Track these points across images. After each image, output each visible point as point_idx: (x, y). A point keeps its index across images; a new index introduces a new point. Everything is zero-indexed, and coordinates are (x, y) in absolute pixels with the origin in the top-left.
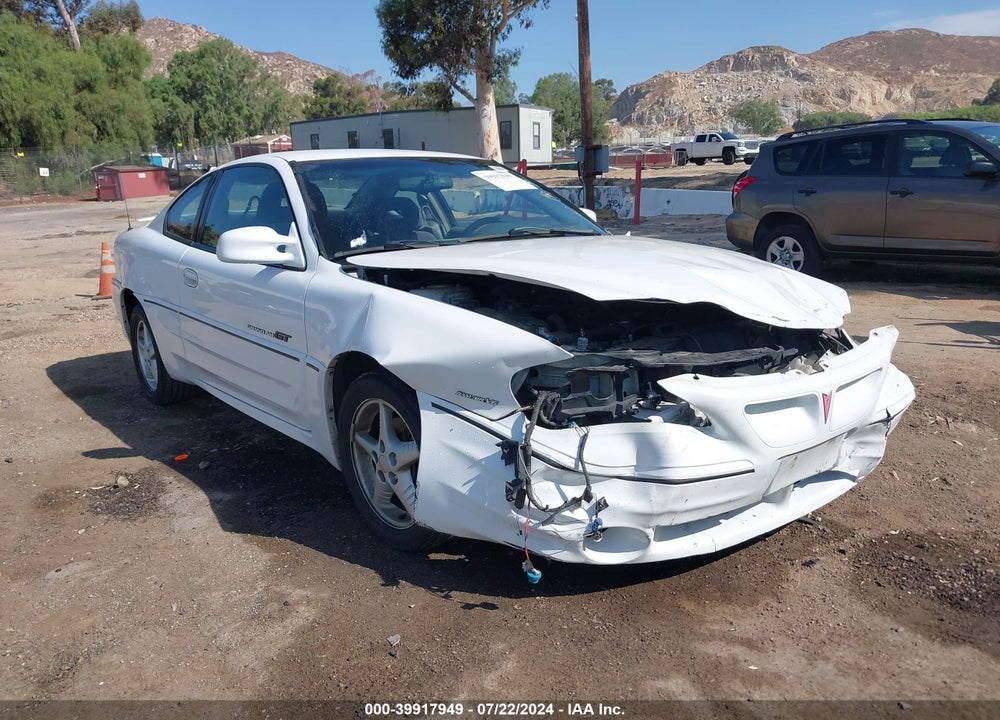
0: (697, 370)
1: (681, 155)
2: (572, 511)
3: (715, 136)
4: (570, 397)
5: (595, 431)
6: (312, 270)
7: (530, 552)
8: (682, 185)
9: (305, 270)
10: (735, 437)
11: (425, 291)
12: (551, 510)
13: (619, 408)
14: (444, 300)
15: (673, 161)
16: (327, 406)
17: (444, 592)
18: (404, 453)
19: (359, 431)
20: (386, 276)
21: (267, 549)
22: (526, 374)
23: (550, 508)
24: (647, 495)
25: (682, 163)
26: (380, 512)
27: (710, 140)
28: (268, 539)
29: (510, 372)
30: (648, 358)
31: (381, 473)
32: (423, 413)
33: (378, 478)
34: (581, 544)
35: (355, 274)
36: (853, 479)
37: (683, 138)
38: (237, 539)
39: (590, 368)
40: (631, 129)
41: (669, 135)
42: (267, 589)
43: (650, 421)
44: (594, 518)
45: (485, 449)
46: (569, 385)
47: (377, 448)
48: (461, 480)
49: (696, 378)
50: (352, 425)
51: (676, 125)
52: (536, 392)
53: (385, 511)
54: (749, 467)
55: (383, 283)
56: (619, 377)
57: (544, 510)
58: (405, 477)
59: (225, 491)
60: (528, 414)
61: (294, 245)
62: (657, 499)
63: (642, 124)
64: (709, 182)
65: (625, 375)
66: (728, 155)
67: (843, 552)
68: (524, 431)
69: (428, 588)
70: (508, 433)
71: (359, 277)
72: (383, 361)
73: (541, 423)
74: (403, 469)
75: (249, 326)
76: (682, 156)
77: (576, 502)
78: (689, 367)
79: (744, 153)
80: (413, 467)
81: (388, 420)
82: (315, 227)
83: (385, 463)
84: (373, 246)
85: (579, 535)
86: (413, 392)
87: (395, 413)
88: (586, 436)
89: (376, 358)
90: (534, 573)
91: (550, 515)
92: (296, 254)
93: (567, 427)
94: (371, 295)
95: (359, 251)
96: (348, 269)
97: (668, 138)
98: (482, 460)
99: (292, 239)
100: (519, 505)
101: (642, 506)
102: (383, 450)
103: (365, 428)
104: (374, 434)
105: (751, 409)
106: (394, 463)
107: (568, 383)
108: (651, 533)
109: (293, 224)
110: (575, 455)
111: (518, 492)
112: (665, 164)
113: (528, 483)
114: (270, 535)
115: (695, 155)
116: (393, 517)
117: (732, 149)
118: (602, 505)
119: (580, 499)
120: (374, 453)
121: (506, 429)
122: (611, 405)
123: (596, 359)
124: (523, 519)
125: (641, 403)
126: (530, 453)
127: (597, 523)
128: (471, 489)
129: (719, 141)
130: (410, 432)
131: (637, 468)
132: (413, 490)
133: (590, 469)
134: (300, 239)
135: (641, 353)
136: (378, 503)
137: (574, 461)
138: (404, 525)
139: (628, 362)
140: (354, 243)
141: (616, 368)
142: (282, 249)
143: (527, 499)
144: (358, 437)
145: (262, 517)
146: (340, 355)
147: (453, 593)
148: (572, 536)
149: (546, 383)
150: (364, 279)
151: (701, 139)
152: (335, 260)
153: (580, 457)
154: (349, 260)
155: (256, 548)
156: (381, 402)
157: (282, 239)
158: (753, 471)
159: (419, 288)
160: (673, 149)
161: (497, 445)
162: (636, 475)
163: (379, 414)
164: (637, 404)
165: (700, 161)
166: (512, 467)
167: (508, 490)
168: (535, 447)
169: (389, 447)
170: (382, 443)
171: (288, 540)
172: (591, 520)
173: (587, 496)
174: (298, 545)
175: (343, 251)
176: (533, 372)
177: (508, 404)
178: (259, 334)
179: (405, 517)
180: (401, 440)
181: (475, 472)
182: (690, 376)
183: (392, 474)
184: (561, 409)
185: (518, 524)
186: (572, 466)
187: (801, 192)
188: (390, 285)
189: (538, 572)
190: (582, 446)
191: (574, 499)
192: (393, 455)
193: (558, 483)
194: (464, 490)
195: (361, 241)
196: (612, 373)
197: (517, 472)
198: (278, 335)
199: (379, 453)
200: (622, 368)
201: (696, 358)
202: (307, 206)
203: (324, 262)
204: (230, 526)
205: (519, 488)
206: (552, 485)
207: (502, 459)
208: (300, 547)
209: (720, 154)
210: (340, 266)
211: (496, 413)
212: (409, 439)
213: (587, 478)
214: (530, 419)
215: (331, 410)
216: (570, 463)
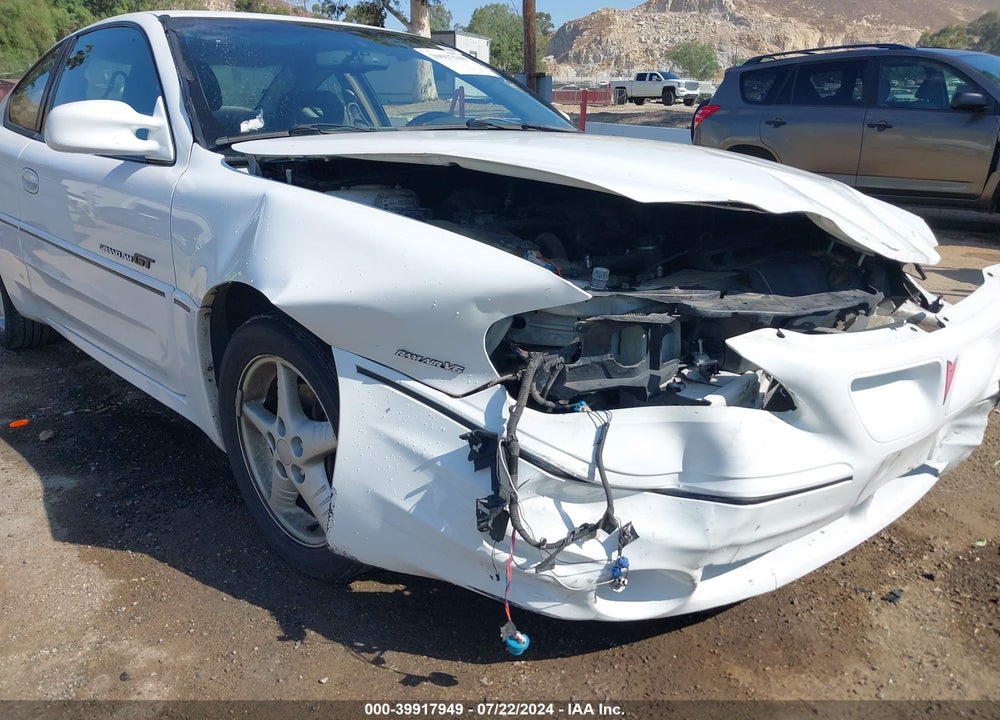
0: (782, 323)
1: (621, 93)
2: (580, 545)
3: (655, 74)
4: (579, 363)
5: (621, 418)
6: (184, 163)
7: (513, 608)
8: (626, 120)
9: (172, 163)
10: (831, 428)
11: (346, 193)
12: (551, 546)
13: (655, 380)
14: (377, 205)
15: (612, 100)
16: (204, 363)
17: (373, 652)
18: (315, 438)
19: (248, 400)
20: (288, 171)
21: (112, 571)
22: (507, 326)
23: (548, 542)
24: (699, 520)
25: (621, 102)
26: (282, 519)
27: (650, 79)
28: (116, 554)
29: (483, 321)
30: (705, 303)
31: (279, 464)
32: (341, 380)
33: (277, 472)
34: (592, 594)
35: (245, 170)
36: (934, 472)
37: (621, 79)
38: (70, 552)
39: (616, 318)
40: (568, 67)
41: (605, 75)
42: (98, 647)
43: (707, 403)
44: (615, 556)
45: (443, 442)
46: (579, 344)
47: (274, 429)
48: (403, 490)
49: (780, 335)
50: (239, 393)
51: (612, 66)
52: (525, 354)
53: (287, 516)
54: (845, 472)
55: (284, 180)
56: (657, 331)
57: (539, 546)
58: (316, 473)
59: (68, 474)
60: (514, 388)
61: (159, 128)
62: (717, 525)
63: (579, 63)
64: (653, 119)
65: (666, 329)
66: (668, 95)
67: (931, 577)
68: (506, 415)
69: (348, 643)
70: (479, 419)
71: (251, 173)
72: (277, 298)
73: (533, 404)
74: (313, 461)
75: (101, 246)
76: (622, 95)
77: (588, 531)
78: (767, 317)
79: (685, 93)
80: (329, 459)
81: (290, 386)
82: (190, 103)
83: (285, 450)
84: (274, 131)
85: (590, 581)
86: (327, 349)
87: (299, 378)
88: (605, 426)
89: (267, 292)
90: (518, 640)
91: (549, 554)
92: (162, 143)
93: (572, 410)
94: (264, 195)
95: (253, 135)
96: (236, 162)
97: (603, 77)
98: (437, 459)
99: (158, 120)
100: (497, 535)
101: (691, 538)
102: (283, 432)
103: (258, 397)
104: (271, 407)
105: (860, 384)
106: (300, 453)
107: (577, 340)
108: (698, 574)
109: (160, 99)
110: (590, 458)
111: (497, 515)
112: (604, 102)
113: (514, 502)
114: (121, 547)
115: (635, 94)
116: (298, 527)
117: (672, 89)
118: (627, 536)
119: (596, 527)
120: (270, 435)
121: (475, 411)
122: (641, 376)
123: (621, 303)
124: (502, 556)
125: (686, 372)
126: (517, 453)
127: (621, 563)
128: (418, 504)
129: (659, 80)
130: (322, 407)
131: (682, 476)
132: (326, 493)
133: (612, 479)
134: (168, 118)
135: (695, 294)
136: (278, 505)
137: (587, 466)
138: (312, 541)
139: (670, 308)
140: (245, 127)
141: (654, 317)
142: (142, 134)
143: (510, 527)
144: (247, 410)
145: (114, 516)
146: (217, 288)
147: (388, 655)
148: (579, 584)
149: (537, 339)
150: (257, 175)
151: (641, 77)
152: (217, 149)
153: (597, 460)
154: (234, 147)
155: (95, 569)
156: (279, 361)
157: (144, 120)
158: (850, 478)
159: (339, 189)
160: (613, 87)
161: (463, 437)
162: (682, 487)
163: (276, 379)
164: (679, 374)
165: (639, 101)
166: (486, 474)
167: (480, 515)
168: (524, 442)
169: (293, 428)
170: (282, 422)
171: (146, 556)
172: (610, 559)
173: (608, 523)
174: (160, 565)
175: (229, 136)
176: (518, 321)
177: (480, 371)
178: (114, 257)
179: (315, 528)
180: (311, 418)
181: (425, 479)
182: (770, 333)
183: (296, 468)
184: (564, 380)
185: (493, 563)
186: (585, 474)
187: (769, 123)
188: (294, 183)
189: (523, 638)
190: (599, 443)
191: (585, 526)
192: (297, 441)
193: (559, 498)
194: (408, 506)
195: (256, 123)
196: (647, 326)
197: (496, 484)
198: (137, 259)
199: (277, 436)
200: (664, 318)
201: (773, 304)
202: (180, 74)
203: (200, 151)
204: (65, 531)
205: (499, 511)
206: (548, 503)
207: (470, 460)
208: (163, 569)
209: (660, 94)
210: (223, 156)
211: (460, 385)
212: (322, 418)
213: (608, 493)
214: (515, 395)
215: (210, 369)
216: (581, 470)
